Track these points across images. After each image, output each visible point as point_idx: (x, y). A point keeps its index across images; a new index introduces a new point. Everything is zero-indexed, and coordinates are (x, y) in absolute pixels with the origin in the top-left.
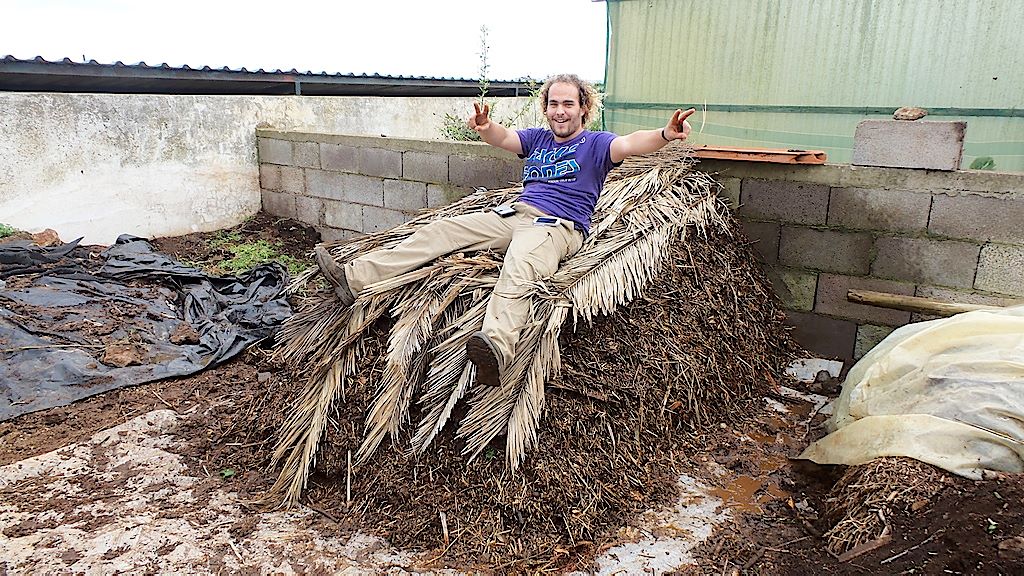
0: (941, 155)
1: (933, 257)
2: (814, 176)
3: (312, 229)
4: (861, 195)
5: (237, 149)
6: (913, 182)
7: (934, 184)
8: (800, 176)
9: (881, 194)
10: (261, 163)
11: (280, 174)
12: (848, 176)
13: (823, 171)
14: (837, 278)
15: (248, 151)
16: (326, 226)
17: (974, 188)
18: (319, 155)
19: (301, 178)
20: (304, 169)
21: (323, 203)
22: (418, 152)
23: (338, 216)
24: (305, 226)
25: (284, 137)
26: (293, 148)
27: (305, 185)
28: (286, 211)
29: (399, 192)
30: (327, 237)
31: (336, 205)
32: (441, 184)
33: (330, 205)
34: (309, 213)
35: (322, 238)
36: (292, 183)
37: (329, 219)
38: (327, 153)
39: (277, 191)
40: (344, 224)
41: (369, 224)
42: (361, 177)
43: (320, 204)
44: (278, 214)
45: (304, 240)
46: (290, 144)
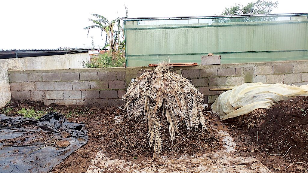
0: (218, 61)
1: (219, 80)
2: (196, 68)
3: (39, 102)
4: (205, 70)
5: (3, 78)
6: (214, 67)
7: (217, 67)
8: (193, 68)
9: (209, 70)
10: (10, 82)
11: (21, 85)
12: (202, 67)
13: (198, 66)
14: (203, 88)
15: (6, 78)
16: (46, 100)
17: (224, 67)
18: (42, 77)
19: (33, 85)
20: (34, 82)
21: (45, 92)
22: (86, 72)
23: (52, 95)
24: (35, 101)
25: (24, 72)
26: (29, 76)
27: (35, 87)
28: (25, 97)
29: (79, 85)
30: (47, 103)
31: (51, 92)
32: (95, 80)
33: (48, 93)
34: (38, 97)
35: (45, 104)
36: (28, 87)
37: (48, 97)
38: (46, 76)
39: (20, 91)
40: (55, 98)
41: (66, 96)
42: (62, 82)
43: (43, 93)
44: (21, 99)
45: (39, 105)
46: (27, 75)
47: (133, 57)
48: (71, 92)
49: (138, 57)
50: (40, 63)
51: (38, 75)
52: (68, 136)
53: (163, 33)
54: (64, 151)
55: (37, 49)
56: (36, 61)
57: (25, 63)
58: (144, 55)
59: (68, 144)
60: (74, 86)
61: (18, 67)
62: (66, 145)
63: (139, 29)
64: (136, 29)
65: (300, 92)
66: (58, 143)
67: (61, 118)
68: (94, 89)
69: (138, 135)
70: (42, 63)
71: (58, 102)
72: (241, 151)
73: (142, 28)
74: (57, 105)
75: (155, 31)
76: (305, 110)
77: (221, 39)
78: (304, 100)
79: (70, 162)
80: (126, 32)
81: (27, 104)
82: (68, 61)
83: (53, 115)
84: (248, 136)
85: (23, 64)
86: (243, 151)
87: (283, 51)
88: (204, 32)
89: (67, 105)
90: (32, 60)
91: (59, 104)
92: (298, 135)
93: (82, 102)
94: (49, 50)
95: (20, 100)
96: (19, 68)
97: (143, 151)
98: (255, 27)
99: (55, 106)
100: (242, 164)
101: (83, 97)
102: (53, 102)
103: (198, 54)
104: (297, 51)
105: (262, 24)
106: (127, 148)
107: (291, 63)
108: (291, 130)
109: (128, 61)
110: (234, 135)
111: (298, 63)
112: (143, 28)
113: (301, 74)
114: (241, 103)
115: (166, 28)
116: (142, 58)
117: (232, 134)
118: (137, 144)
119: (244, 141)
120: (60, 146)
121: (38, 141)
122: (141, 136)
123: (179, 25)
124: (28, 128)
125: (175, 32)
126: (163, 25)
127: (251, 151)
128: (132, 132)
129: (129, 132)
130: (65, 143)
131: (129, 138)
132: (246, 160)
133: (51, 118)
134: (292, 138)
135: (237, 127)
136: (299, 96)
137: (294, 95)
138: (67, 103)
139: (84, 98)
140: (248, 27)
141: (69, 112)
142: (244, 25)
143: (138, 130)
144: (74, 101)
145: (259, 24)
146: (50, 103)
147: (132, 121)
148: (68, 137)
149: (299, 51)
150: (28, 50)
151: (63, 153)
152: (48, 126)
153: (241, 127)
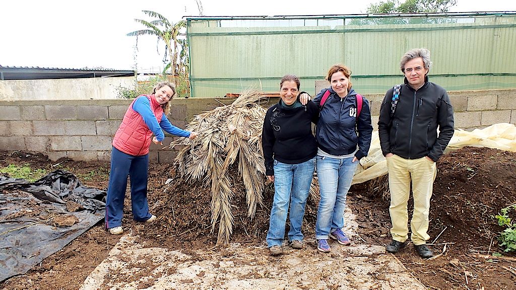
3: (40, 154)
11: (9, 126)
16: (52, 151)
18: (44, 112)
19: (29, 126)
20: (32, 121)
21: (49, 139)
22: (119, 105)
23: (62, 144)
24: (34, 153)
25: (13, 103)
26: (21, 110)
27: (33, 130)
28: (16, 147)
29: (107, 127)
30: (54, 157)
31: (60, 138)
33: (55, 139)
34: (38, 146)
35: (49, 158)
36: (21, 130)
37: (54, 147)
38: (51, 110)
39: (6, 136)
40: (67, 148)
41: (86, 146)
42: (79, 122)
43: (46, 140)
44: (8, 149)
45: (40, 160)
46: (18, 108)
47: (203, 82)
48: (93, 138)
49: (211, 82)
50: (46, 90)
51: (38, 110)
52: (77, 208)
53: (253, 42)
54: (66, 233)
55: (41, 67)
56: (38, 86)
57: (18, 89)
58: (221, 79)
59: (75, 222)
60: (99, 129)
61: (5, 96)
62: (71, 223)
63: (212, 34)
64: (207, 34)
65: (470, 140)
66: (58, 219)
67: (73, 181)
69: (194, 207)
70: (49, 90)
71: (72, 155)
72: (365, 235)
73: (217, 33)
74: (71, 160)
75: (240, 39)
76: (474, 168)
77: (351, 53)
78: (474, 153)
79: (74, 250)
80: (191, 38)
81: (18, 158)
82: (98, 88)
83: (60, 176)
84: (381, 212)
85: (13, 90)
86: (368, 235)
87: (454, 75)
88: (323, 41)
89: (87, 161)
90: (31, 84)
91: (74, 159)
92: (457, 209)
94: (62, 70)
95: (7, 151)
96: (7, 97)
97: (200, 234)
98: (407, 33)
99: (67, 161)
100: (362, 255)
102: (64, 155)
103: (311, 78)
104: (477, 75)
105: (420, 28)
106: (175, 229)
107: (464, 94)
108: (447, 201)
109: (194, 88)
110: (358, 211)
111: (476, 95)
112: (220, 33)
113: (480, 112)
114: (374, 159)
115: (259, 33)
116: (218, 83)
117: (356, 209)
118: (191, 222)
119: (373, 220)
120: (60, 224)
121: (24, 215)
122: (198, 210)
123: (281, 28)
124: (11, 194)
125: (274, 41)
126: (253, 28)
127: (382, 236)
128: (184, 203)
129: (179, 203)
130: (69, 220)
131: (180, 213)
132: (369, 249)
133: (55, 180)
134: (448, 213)
135: (366, 199)
136: (468, 147)
137: (460, 146)
138: (88, 157)
140: (395, 33)
141: (90, 173)
142: (390, 29)
143: (194, 200)
144: (99, 153)
145: (414, 29)
146: (58, 158)
147: (186, 184)
148: (77, 211)
149: (480, 74)
150: (23, 67)
151: (65, 235)
152: (46, 193)
153: (371, 197)
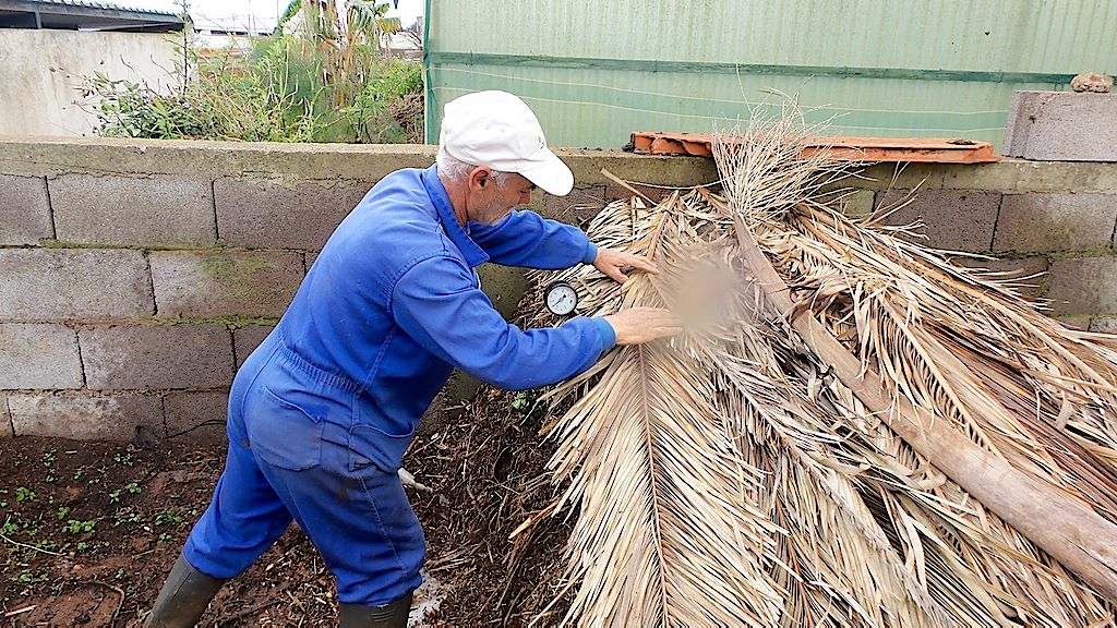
2: (982, 179)
6: (1105, 180)
9: (1066, 200)
12: (1027, 178)
13: (995, 170)
22: (105, 174)
29: (50, 279)
32: (197, 249)
47: (478, 69)
60: (6, 289)
68: (186, 317)
93: (88, 418)
101: (97, 377)
139: (97, 384)
